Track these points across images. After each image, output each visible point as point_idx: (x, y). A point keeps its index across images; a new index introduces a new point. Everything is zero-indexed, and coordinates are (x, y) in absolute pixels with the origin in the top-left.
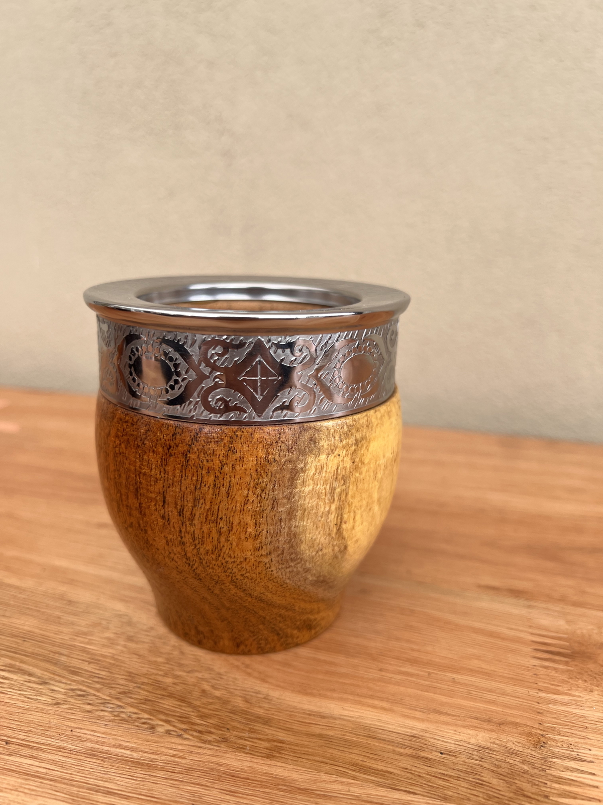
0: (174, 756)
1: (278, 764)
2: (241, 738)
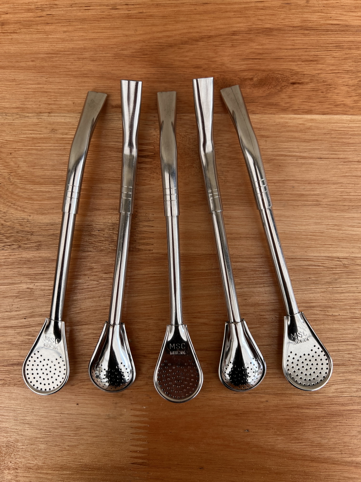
0: (5, 259)
1: (42, 252)
2: (25, 244)
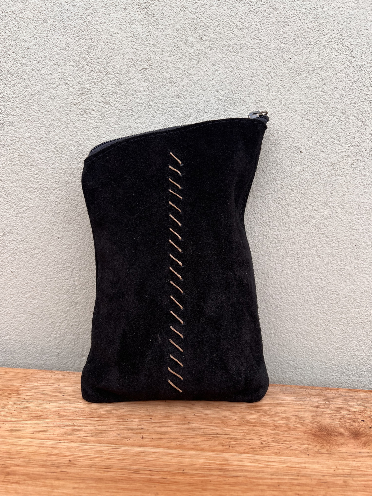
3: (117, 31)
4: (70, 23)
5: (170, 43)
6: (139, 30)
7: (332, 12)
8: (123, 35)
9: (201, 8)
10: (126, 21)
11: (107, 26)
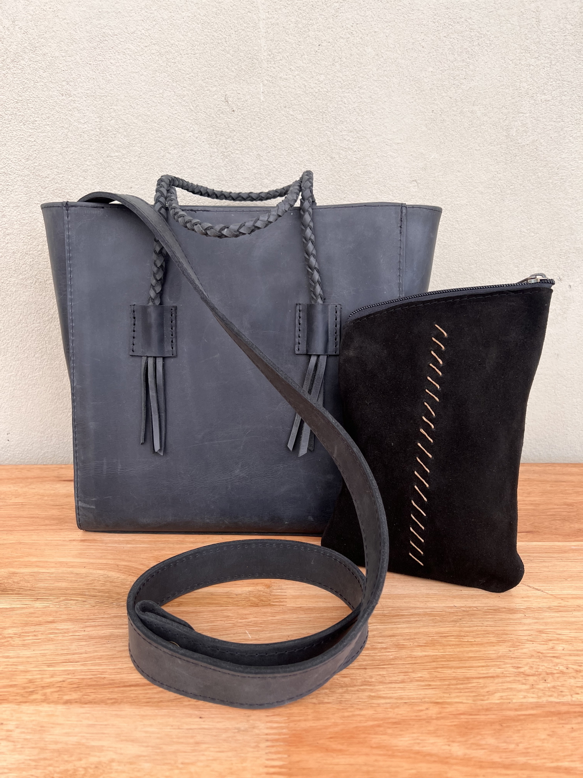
3: (205, 174)
4: (166, 167)
5: (248, 184)
6: (224, 174)
7: (377, 160)
8: (210, 178)
9: (273, 157)
10: (213, 166)
11: (197, 170)
